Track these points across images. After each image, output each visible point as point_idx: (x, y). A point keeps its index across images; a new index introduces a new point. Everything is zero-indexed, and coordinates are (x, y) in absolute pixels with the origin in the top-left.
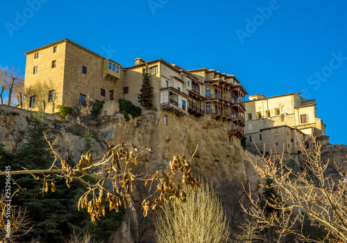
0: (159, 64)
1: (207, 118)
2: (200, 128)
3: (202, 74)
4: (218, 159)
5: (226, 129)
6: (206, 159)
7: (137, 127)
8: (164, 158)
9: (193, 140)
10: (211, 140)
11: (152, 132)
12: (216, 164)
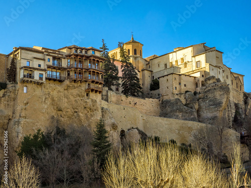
0: (19, 51)
1: (67, 82)
2: (62, 90)
3: (65, 51)
4: (76, 110)
5: (83, 89)
6: (67, 112)
7: (3, 97)
8: (20, 116)
9: (56, 99)
10: (72, 98)
11: (14, 99)
12: (75, 114)
